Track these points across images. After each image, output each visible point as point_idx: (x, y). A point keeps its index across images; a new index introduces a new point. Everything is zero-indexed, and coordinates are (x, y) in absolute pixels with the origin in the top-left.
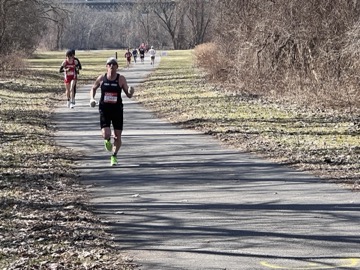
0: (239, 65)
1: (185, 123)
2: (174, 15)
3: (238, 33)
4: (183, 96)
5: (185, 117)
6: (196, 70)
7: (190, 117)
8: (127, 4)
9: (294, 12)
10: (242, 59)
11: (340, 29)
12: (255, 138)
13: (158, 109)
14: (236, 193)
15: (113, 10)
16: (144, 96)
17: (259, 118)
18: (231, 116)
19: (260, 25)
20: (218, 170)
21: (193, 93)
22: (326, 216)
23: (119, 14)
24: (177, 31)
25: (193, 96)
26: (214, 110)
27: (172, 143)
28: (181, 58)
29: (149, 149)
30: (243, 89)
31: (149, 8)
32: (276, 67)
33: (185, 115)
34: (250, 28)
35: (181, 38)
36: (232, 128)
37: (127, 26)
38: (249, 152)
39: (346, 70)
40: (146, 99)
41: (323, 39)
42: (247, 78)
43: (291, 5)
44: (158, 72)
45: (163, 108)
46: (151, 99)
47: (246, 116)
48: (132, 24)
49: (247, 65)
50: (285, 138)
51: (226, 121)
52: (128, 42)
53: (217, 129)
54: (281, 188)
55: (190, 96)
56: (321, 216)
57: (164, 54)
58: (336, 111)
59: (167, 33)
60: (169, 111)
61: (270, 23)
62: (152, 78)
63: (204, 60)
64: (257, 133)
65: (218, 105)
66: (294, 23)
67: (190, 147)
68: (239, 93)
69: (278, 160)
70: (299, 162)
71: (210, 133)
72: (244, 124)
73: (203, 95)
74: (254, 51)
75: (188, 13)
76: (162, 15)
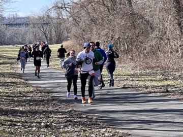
2: (47, 29)
15: (17, 27)
23: (21, 29)
35: (51, 39)
48: (28, 33)
75: (53, 28)
76: (42, 29)
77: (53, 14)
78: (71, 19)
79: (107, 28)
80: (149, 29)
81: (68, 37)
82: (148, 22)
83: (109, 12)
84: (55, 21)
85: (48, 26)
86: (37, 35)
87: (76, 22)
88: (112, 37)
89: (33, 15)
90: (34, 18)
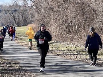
31: (7, 12)
35: (19, 23)
57: (16, 28)
75: (21, 13)
76: (12, 15)
77: (21, 3)
78: (34, 7)
79: (62, 14)
80: (94, 15)
81: (32, 21)
82: (93, 9)
83: (64, 2)
84: (22, 8)
85: (17, 13)
86: (8, 19)
87: (38, 10)
88: (66, 21)
89: (5, 4)
90: (6, 6)
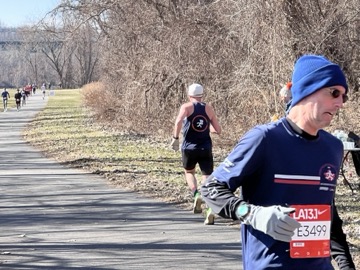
0: (127, 104)
1: (72, 162)
2: (62, 54)
3: (127, 73)
4: (71, 136)
5: (73, 156)
6: (84, 109)
7: (78, 157)
8: (14, 43)
9: (182, 52)
10: (129, 99)
11: (228, 68)
12: (143, 177)
13: (46, 149)
14: (123, 233)
16: (32, 136)
17: (147, 157)
18: (118, 155)
19: (148, 65)
20: (106, 209)
21: (80, 132)
22: (213, 255)
23: (7, 53)
24: (65, 70)
25: (80, 135)
26: (101, 149)
27: (60, 182)
28: (69, 98)
29: (36, 189)
30: (131, 128)
31: (37, 47)
32: (163, 106)
33: (72, 154)
34: (138, 68)
35: (69, 77)
36: (119, 168)
37: (15, 66)
38: (136, 191)
39: (234, 109)
40: (34, 139)
41: (211, 78)
42: (135, 117)
43: (179, 45)
44: (46, 111)
45: (51, 148)
46: (39, 139)
47: (133, 156)
48: (19, 64)
49: (134, 105)
50: (172, 178)
51: (114, 160)
52: (16, 81)
53: (106, 169)
54: (168, 227)
55: (77, 135)
56: (208, 255)
57: (52, 93)
58: (224, 150)
59: (54, 72)
60: (57, 151)
61: (158, 62)
62: (40, 118)
63: (92, 100)
64: (144, 172)
65: (106, 144)
66: (181, 62)
67: (77, 186)
68: (126, 132)
69: (166, 200)
70: (187, 201)
71: (98, 173)
72: (131, 163)
73: (91, 135)
74: (142, 90)
75: (76, 52)
76: (50, 55)
86: (39, 67)
